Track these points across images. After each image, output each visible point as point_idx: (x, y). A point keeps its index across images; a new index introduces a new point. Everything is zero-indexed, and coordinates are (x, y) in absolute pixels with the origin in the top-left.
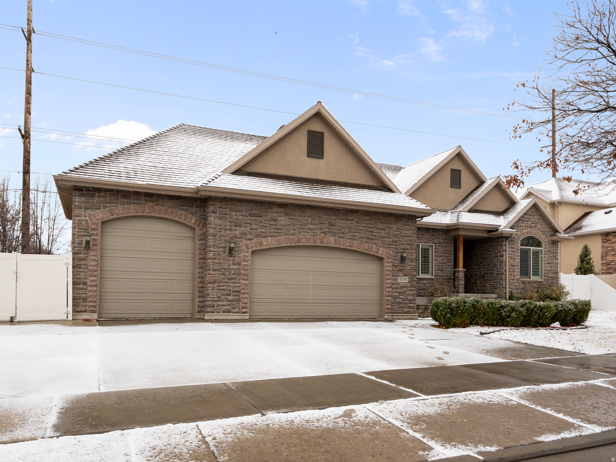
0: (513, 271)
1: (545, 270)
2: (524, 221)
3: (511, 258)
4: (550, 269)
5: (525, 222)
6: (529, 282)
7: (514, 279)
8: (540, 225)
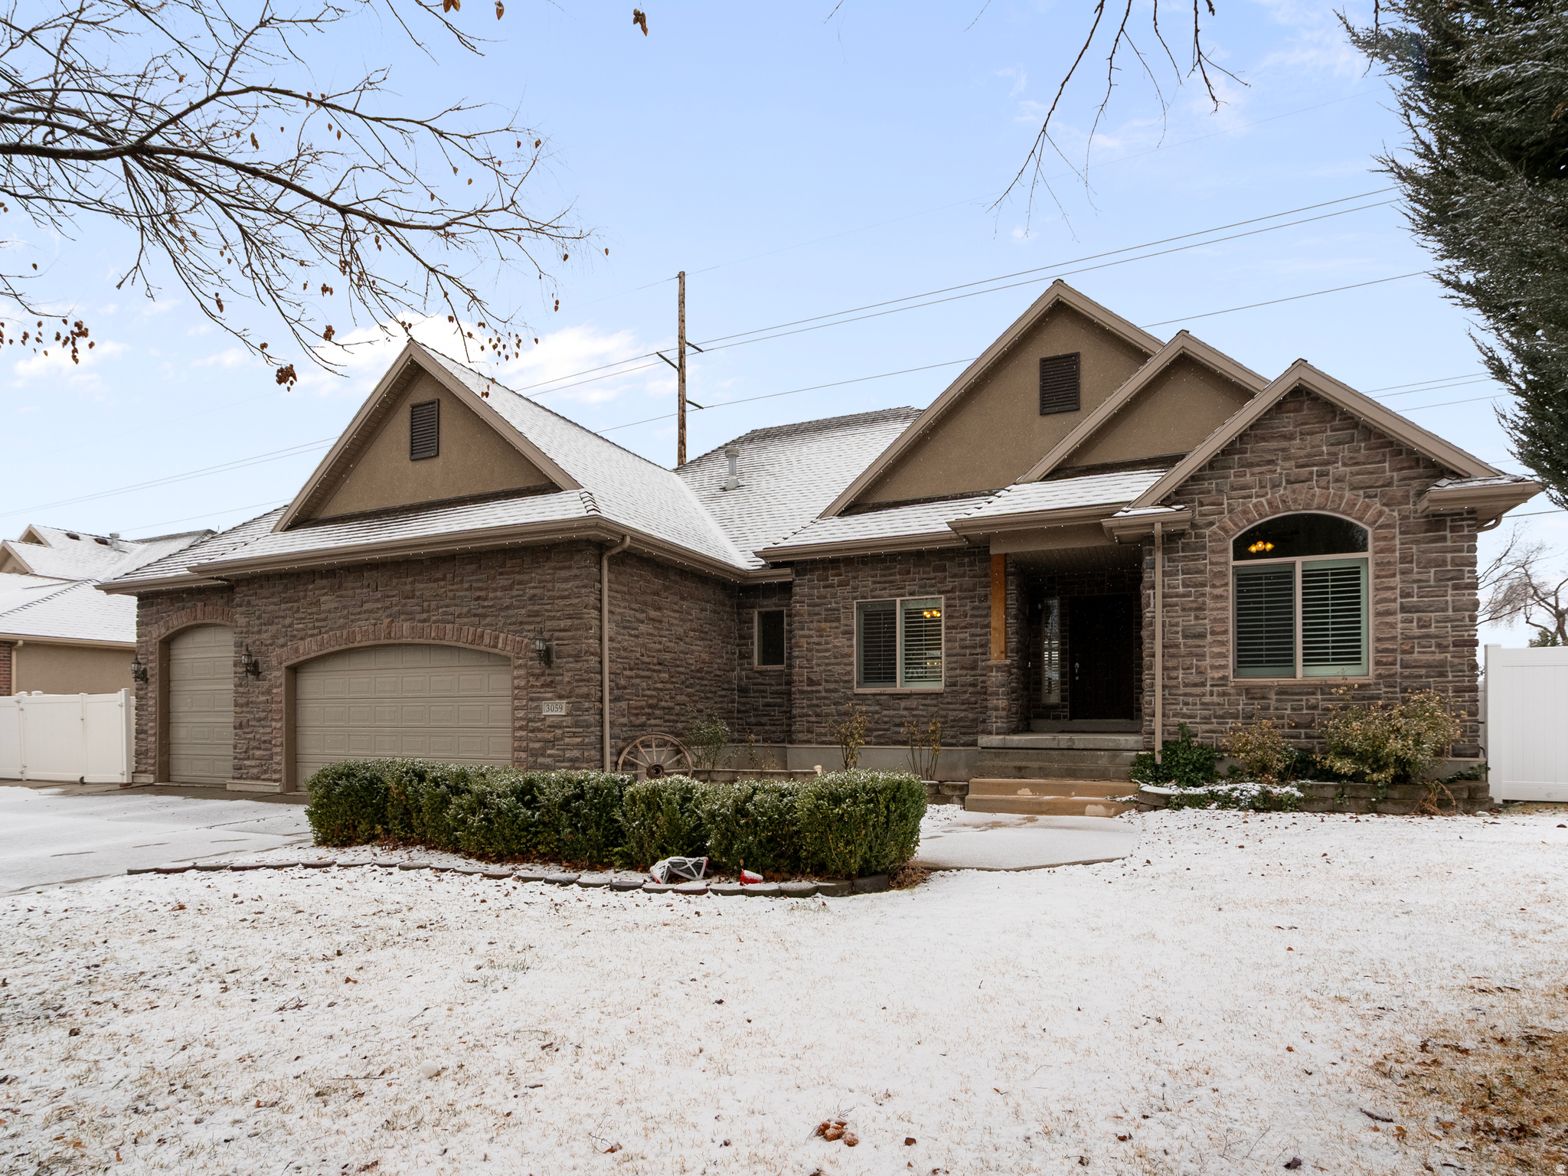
0: (1191, 654)
1: (1378, 640)
2: (1251, 465)
3: (1184, 610)
4: (1417, 632)
5: (1257, 470)
6: (1282, 691)
7: (1198, 679)
8: (1344, 465)
